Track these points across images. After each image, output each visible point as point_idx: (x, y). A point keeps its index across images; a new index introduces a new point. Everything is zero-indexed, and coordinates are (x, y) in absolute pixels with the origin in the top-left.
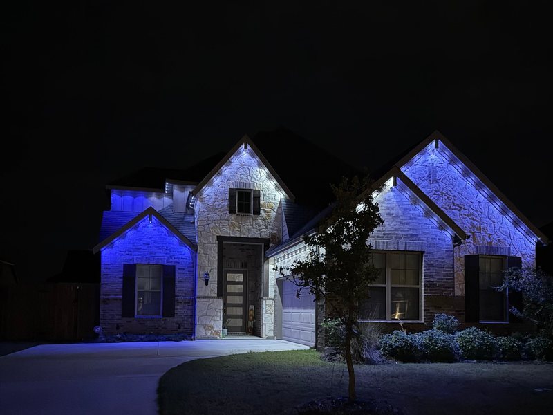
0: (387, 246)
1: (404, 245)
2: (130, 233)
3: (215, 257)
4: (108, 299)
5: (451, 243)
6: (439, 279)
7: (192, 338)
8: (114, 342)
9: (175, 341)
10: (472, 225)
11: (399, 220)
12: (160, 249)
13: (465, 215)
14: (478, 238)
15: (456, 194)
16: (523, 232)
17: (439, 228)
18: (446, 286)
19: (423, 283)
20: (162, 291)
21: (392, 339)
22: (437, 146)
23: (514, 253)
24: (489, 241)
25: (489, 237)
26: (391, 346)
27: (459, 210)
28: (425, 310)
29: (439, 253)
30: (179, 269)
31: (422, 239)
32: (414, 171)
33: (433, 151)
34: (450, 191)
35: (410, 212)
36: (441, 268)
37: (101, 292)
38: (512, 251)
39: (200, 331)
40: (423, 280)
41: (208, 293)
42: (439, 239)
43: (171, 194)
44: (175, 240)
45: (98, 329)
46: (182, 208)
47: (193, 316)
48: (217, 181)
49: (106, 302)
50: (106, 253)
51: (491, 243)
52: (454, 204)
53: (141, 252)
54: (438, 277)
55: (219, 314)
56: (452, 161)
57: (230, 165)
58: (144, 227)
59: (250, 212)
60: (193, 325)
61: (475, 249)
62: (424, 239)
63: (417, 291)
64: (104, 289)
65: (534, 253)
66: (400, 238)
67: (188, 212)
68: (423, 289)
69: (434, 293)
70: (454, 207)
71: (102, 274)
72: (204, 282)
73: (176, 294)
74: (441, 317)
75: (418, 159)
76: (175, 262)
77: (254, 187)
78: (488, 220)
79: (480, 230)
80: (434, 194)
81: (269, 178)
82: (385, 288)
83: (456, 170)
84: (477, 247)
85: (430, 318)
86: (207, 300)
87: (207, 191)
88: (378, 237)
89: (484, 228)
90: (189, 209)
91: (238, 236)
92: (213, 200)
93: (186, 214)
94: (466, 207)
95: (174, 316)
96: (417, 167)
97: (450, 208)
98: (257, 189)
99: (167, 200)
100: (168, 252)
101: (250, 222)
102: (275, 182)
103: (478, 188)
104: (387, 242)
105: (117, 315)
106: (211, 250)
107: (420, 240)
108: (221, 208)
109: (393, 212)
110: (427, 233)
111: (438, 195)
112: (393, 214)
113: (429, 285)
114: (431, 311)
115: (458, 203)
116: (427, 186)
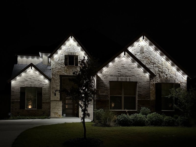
0: (122, 79)
1: (129, 79)
2: (23, 74)
3: (58, 84)
4: (14, 102)
5: (149, 78)
6: (144, 93)
7: (49, 117)
8: (16, 119)
9: (41, 119)
10: (159, 70)
11: (127, 69)
12: (36, 81)
13: (156, 66)
14: (161, 76)
15: (152, 58)
16: (181, 73)
17: (144, 72)
18: (146, 96)
19: (137, 95)
20: (37, 98)
21: (120, 117)
22: (143, 38)
23: (177, 82)
24: (166, 77)
25: (166, 76)
26: (119, 120)
27: (153, 65)
28: (137, 106)
29: (144, 82)
30: (44, 89)
31: (136, 76)
32: (134, 49)
33: (142, 40)
34: (150, 57)
35: (132, 66)
36: (144, 88)
37: (11, 99)
38: (176, 81)
39: (52, 115)
40: (137, 93)
41: (56, 99)
42: (144, 77)
43: (42, 57)
44: (42, 77)
45: (10, 114)
46: (46, 63)
47: (50, 109)
48: (59, 52)
49: (13, 103)
50: (13, 82)
51: (167, 78)
52: (151, 62)
53: (28, 82)
54: (143, 92)
55: (60, 108)
56: (150, 45)
57: (65, 45)
58: (29, 71)
59: (74, 65)
60: (50, 112)
61: (160, 81)
62: (137, 76)
63: (135, 98)
64: (12, 97)
65: (186, 82)
66: (128, 76)
67: (49, 65)
68: (137, 97)
69: (141, 99)
70: (151, 63)
71: (11, 91)
72: (54, 94)
73: (43, 99)
74: (143, 108)
75: (136, 44)
76: (42, 86)
77: (75, 54)
78: (166, 68)
79: (162, 73)
80: (143, 58)
81: (82, 50)
82: (121, 97)
83: (152, 48)
84: (161, 80)
85: (139, 109)
86: (55, 102)
87: (55, 56)
88: (118, 76)
89: (164, 72)
90: (49, 64)
91: (69, 75)
92: (58, 60)
93: (48, 65)
94: (156, 63)
95: (42, 109)
96: (135, 47)
97: (150, 64)
98: (77, 55)
99: (41, 59)
100: (39, 82)
101: (74, 69)
102: (84, 52)
103: (162, 55)
104: (122, 78)
105: (18, 108)
106: (57, 81)
107: (136, 77)
108: (61, 63)
109: (124, 66)
110: (139, 74)
111: (144, 58)
112: (124, 67)
113: (140, 95)
114: (140, 106)
115: (153, 62)
116: (140, 55)
